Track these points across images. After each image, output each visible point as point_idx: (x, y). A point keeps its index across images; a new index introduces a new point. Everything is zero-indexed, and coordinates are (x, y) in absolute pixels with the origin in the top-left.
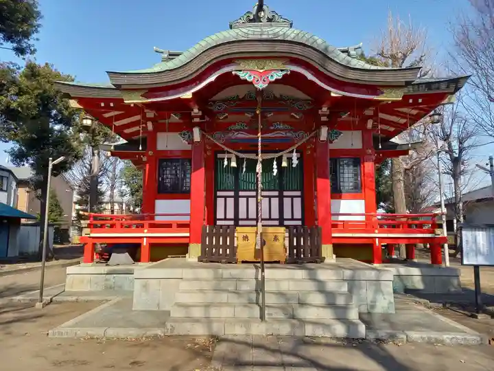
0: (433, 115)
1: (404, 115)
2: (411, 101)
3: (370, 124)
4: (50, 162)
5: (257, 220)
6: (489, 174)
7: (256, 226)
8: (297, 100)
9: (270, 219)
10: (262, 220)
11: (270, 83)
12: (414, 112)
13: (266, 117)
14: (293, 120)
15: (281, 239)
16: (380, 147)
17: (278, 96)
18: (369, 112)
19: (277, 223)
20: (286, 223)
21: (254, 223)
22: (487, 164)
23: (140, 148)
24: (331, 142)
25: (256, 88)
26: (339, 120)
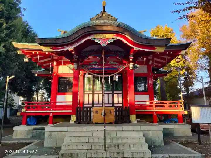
0: (177, 59)
1: (164, 59)
2: (167, 53)
3: (151, 63)
4: (8, 78)
5: (102, 104)
6: (201, 83)
7: (102, 107)
8: (119, 52)
9: (108, 104)
10: (105, 104)
11: (108, 44)
12: (169, 58)
13: (106, 59)
14: (118, 60)
15: (113, 112)
16: (155, 72)
17: (111, 50)
18: (150, 57)
19: (111, 105)
20: (115, 105)
21: (101, 105)
22: (200, 79)
23: (50, 72)
24: (134, 70)
25: (102, 46)
26: (138, 60)
